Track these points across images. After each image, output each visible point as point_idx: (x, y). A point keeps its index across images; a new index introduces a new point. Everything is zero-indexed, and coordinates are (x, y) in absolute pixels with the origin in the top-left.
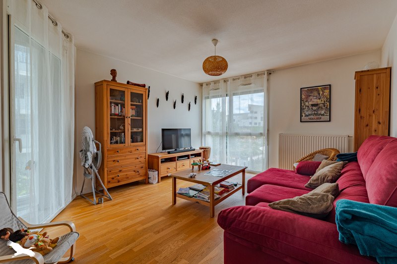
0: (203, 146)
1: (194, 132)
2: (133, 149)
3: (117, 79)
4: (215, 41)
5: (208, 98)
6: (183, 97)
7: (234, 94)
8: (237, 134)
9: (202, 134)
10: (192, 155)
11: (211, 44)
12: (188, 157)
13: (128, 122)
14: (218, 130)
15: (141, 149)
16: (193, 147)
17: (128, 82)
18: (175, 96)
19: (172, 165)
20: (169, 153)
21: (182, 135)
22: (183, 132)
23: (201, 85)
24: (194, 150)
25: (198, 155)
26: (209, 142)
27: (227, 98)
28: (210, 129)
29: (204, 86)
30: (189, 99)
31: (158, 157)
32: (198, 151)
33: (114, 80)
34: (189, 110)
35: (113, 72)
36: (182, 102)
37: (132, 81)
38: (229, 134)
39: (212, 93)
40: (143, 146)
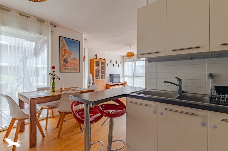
0: (124, 81)
1: (121, 76)
2: (101, 81)
3: (97, 58)
4: (130, 47)
5: (126, 62)
6: (116, 62)
7: (137, 61)
8: (138, 76)
9: (123, 77)
10: (120, 84)
11: (129, 48)
12: (119, 85)
13: (100, 72)
14: (130, 75)
15: (104, 81)
16: (120, 81)
17: (100, 58)
18: (114, 62)
19: (113, 87)
20: (112, 83)
21: (114, 77)
22: (115, 76)
23: (123, 57)
24: (121, 82)
25: (122, 84)
26: (126, 79)
27: (134, 62)
28: (127, 74)
29: (124, 57)
30: (119, 62)
31: (109, 84)
32: (122, 83)
33: (96, 58)
34: (119, 66)
35: (96, 56)
36: (116, 64)
37: (101, 58)
38: (135, 76)
39: (128, 60)
40: (104, 80)
